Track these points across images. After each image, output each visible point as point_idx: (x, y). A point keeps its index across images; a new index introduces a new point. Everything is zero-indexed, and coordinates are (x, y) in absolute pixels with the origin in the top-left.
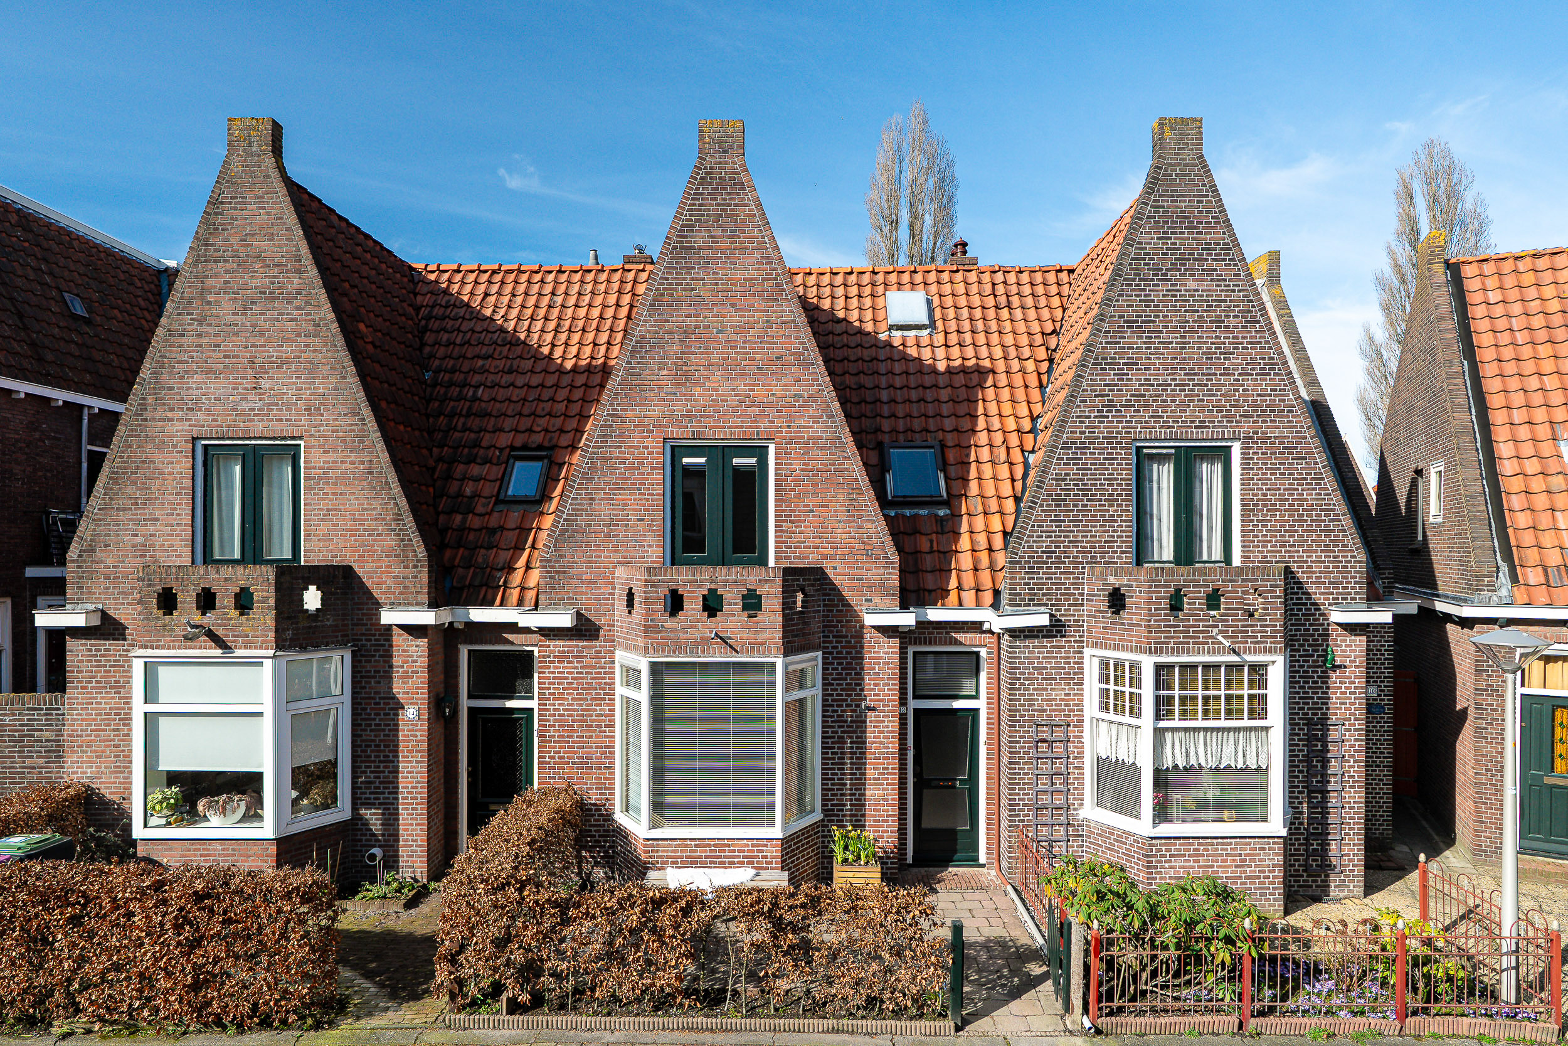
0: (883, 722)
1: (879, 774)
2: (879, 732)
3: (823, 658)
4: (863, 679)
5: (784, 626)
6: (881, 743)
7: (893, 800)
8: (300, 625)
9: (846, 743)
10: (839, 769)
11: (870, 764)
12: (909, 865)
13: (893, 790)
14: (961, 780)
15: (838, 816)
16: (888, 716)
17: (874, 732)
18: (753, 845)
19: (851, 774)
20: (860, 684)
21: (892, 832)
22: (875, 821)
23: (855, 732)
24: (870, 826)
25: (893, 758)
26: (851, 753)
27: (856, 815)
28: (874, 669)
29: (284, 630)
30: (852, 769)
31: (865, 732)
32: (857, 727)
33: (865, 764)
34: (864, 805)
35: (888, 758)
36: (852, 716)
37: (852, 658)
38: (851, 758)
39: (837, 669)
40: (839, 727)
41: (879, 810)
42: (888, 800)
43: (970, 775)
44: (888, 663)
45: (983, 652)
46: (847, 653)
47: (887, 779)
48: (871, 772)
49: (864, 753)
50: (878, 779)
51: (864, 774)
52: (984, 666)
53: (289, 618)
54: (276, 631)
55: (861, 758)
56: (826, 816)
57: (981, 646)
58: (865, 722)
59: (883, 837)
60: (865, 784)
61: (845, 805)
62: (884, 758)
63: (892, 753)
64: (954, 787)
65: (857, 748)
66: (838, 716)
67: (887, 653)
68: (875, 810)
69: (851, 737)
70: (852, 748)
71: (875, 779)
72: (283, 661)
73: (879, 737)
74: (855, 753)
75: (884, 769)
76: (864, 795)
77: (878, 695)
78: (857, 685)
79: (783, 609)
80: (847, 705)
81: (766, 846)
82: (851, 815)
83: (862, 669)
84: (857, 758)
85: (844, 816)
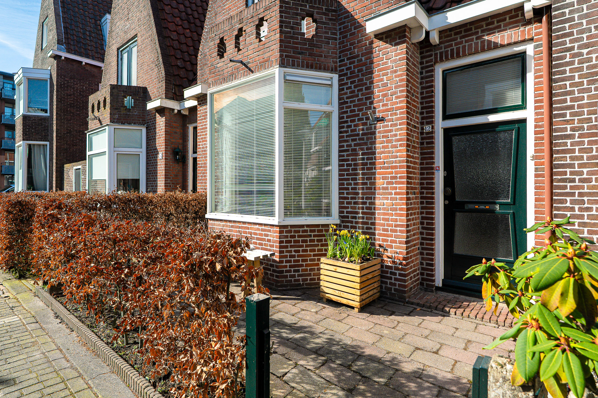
0: (391, 131)
1: (388, 183)
2: (388, 142)
3: (340, 80)
4: (372, 93)
5: (281, 41)
6: (389, 152)
7: (401, 209)
8: (122, 113)
9: (357, 155)
10: (352, 179)
11: (380, 174)
12: (438, 289)
13: (401, 199)
14: (501, 204)
15: (352, 222)
16: (396, 125)
17: (383, 142)
18: (262, 230)
19: (363, 184)
20: (370, 98)
21: (400, 243)
22: (384, 230)
23: (366, 144)
24: (380, 235)
25: (401, 167)
26: (363, 164)
27: (367, 223)
28: (382, 80)
29: (114, 114)
30: (363, 179)
31: (374, 143)
32: (368, 139)
33: (374, 174)
34: (374, 214)
35: (396, 167)
36: (363, 130)
37: (363, 75)
38: (363, 169)
39: (350, 88)
40: (353, 140)
41: (388, 220)
42: (396, 209)
43: (514, 202)
44: (396, 71)
45: (530, 49)
46: (359, 71)
47: (395, 188)
48: (380, 182)
49: (374, 164)
50: (387, 188)
51: (374, 183)
52: (531, 65)
53: (116, 109)
54: (111, 114)
55: (371, 169)
56: (343, 222)
57: (524, 41)
58: (374, 133)
59: (391, 247)
60: (374, 194)
61: (357, 213)
62: (392, 168)
63: (400, 162)
64: (493, 211)
65: (368, 159)
66: (352, 131)
67: (395, 61)
68: (384, 219)
69: (362, 149)
70: (363, 159)
71: (384, 188)
72: (112, 128)
73: (387, 147)
74: (366, 164)
75: (392, 178)
76: (374, 204)
77: (386, 105)
78: (367, 99)
79: (281, 26)
80: (359, 120)
81: (269, 231)
82: (363, 223)
83: (372, 83)
84: (368, 169)
85: (357, 223)
